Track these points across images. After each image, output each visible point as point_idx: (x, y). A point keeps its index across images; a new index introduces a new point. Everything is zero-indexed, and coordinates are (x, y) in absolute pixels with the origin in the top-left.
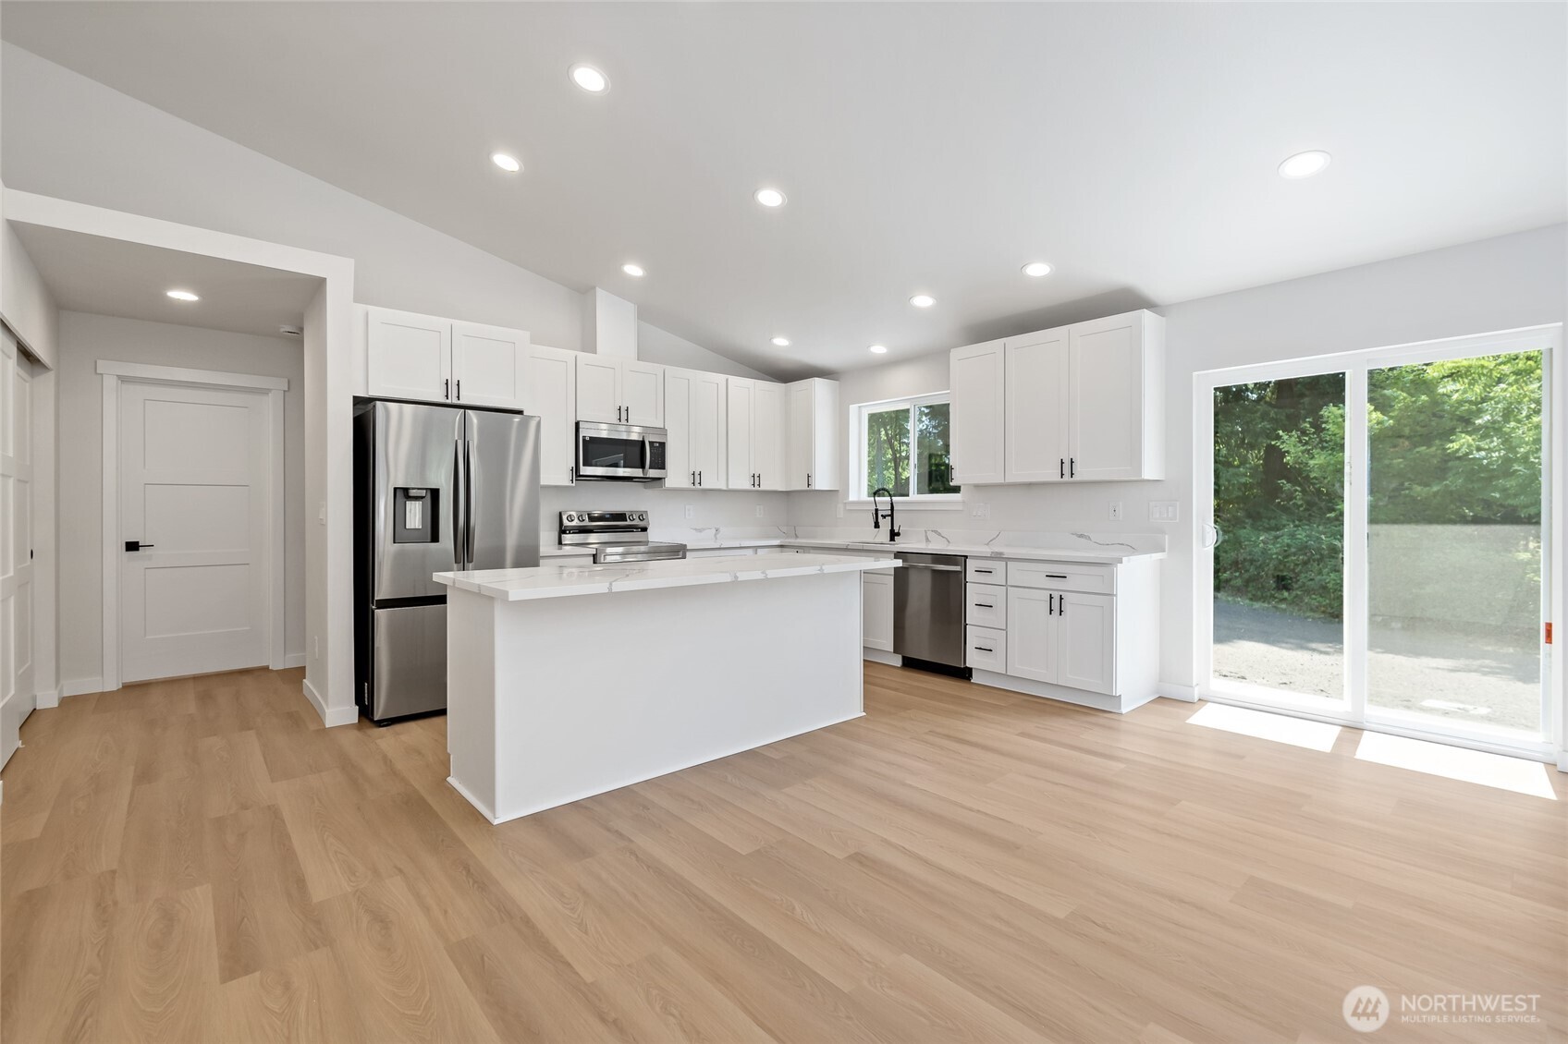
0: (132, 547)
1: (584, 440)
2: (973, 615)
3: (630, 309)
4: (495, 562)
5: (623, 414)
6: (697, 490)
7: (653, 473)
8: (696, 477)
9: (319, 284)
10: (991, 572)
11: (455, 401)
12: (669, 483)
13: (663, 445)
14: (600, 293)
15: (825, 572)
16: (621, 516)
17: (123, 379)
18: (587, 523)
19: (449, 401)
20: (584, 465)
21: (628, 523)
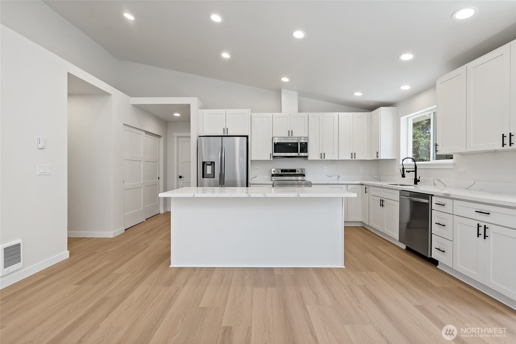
0: (180, 177)
1: (274, 144)
2: (435, 229)
3: (295, 94)
4: (234, 184)
5: (290, 133)
6: (322, 160)
7: (303, 154)
8: (323, 155)
9: (189, 106)
10: (444, 205)
11: (227, 135)
12: (309, 158)
13: (306, 144)
14: (283, 90)
15: (300, 196)
16: (294, 171)
17: (178, 137)
18: (280, 173)
19: (225, 135)
20: (274, 153)
21: (297, 173)
